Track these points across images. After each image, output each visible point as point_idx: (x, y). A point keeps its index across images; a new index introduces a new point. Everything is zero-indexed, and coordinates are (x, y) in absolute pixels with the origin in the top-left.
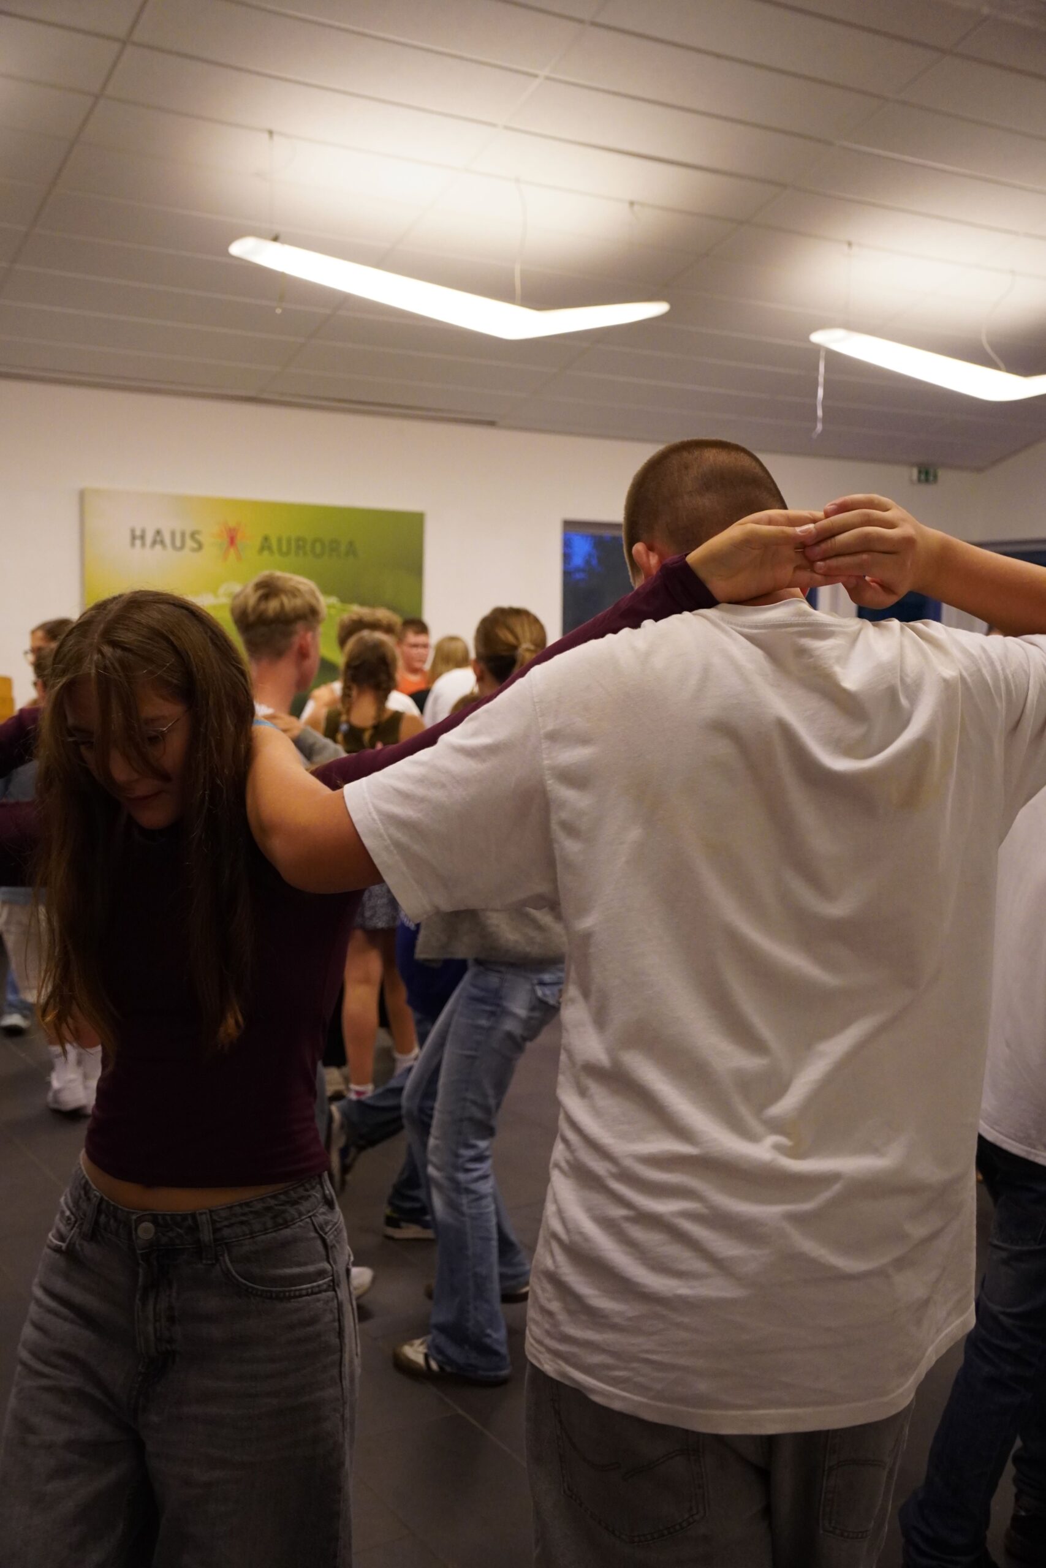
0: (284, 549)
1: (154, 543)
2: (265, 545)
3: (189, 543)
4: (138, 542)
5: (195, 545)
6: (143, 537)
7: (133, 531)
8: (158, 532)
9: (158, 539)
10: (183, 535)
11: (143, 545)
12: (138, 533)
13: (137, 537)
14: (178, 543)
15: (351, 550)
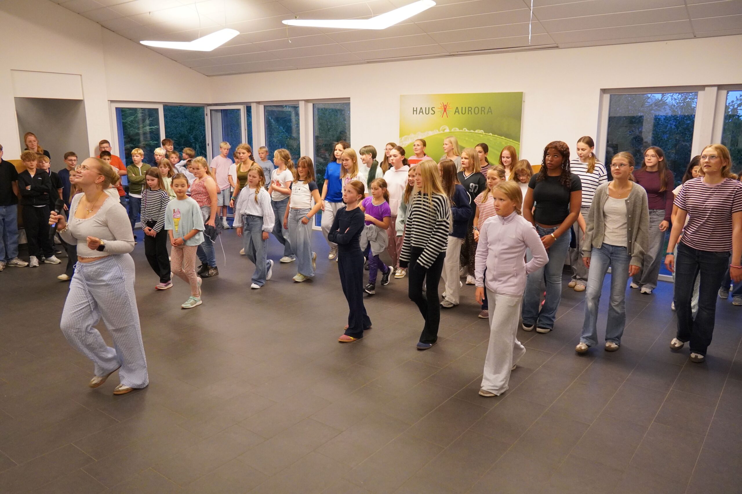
0: (464, 112)
1: (420, 112)
2: (457, 111)
3: (431, 112)
4: (415, 112)
5: (433, 113)
6: (416, 111)
7: (414, 108)
8: (421, 108)
9: (421, 111)
10: (429, 108)
11: (416, 114)
12: (415, 109)
13: (415, 111)
14: (427, 113)
15: (490, 110)
